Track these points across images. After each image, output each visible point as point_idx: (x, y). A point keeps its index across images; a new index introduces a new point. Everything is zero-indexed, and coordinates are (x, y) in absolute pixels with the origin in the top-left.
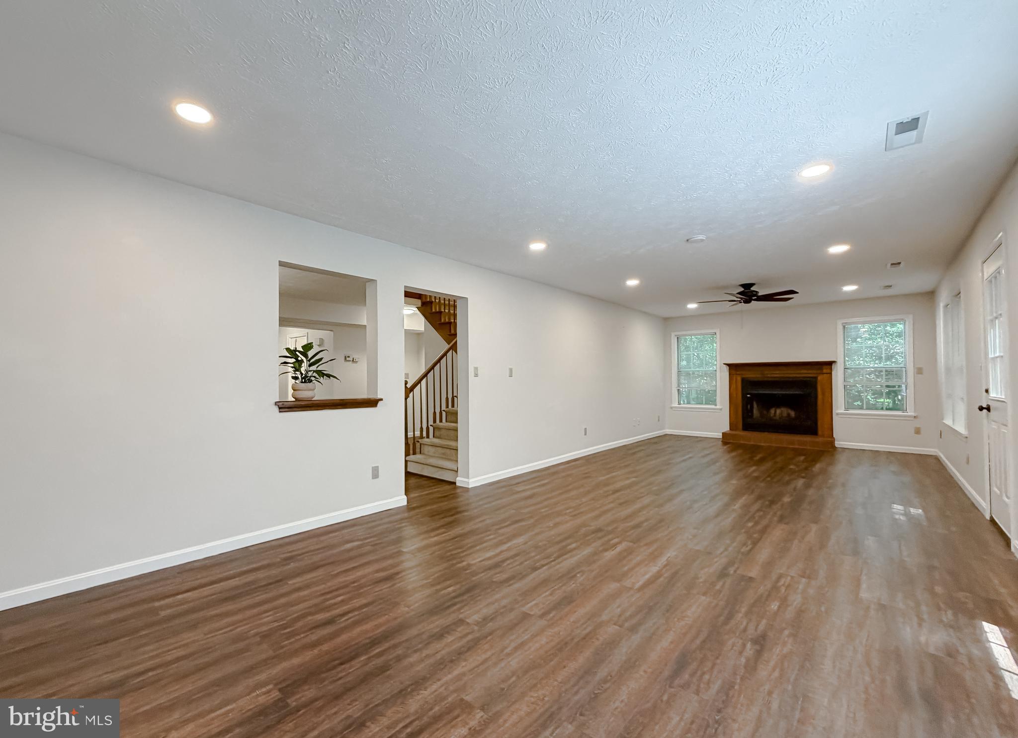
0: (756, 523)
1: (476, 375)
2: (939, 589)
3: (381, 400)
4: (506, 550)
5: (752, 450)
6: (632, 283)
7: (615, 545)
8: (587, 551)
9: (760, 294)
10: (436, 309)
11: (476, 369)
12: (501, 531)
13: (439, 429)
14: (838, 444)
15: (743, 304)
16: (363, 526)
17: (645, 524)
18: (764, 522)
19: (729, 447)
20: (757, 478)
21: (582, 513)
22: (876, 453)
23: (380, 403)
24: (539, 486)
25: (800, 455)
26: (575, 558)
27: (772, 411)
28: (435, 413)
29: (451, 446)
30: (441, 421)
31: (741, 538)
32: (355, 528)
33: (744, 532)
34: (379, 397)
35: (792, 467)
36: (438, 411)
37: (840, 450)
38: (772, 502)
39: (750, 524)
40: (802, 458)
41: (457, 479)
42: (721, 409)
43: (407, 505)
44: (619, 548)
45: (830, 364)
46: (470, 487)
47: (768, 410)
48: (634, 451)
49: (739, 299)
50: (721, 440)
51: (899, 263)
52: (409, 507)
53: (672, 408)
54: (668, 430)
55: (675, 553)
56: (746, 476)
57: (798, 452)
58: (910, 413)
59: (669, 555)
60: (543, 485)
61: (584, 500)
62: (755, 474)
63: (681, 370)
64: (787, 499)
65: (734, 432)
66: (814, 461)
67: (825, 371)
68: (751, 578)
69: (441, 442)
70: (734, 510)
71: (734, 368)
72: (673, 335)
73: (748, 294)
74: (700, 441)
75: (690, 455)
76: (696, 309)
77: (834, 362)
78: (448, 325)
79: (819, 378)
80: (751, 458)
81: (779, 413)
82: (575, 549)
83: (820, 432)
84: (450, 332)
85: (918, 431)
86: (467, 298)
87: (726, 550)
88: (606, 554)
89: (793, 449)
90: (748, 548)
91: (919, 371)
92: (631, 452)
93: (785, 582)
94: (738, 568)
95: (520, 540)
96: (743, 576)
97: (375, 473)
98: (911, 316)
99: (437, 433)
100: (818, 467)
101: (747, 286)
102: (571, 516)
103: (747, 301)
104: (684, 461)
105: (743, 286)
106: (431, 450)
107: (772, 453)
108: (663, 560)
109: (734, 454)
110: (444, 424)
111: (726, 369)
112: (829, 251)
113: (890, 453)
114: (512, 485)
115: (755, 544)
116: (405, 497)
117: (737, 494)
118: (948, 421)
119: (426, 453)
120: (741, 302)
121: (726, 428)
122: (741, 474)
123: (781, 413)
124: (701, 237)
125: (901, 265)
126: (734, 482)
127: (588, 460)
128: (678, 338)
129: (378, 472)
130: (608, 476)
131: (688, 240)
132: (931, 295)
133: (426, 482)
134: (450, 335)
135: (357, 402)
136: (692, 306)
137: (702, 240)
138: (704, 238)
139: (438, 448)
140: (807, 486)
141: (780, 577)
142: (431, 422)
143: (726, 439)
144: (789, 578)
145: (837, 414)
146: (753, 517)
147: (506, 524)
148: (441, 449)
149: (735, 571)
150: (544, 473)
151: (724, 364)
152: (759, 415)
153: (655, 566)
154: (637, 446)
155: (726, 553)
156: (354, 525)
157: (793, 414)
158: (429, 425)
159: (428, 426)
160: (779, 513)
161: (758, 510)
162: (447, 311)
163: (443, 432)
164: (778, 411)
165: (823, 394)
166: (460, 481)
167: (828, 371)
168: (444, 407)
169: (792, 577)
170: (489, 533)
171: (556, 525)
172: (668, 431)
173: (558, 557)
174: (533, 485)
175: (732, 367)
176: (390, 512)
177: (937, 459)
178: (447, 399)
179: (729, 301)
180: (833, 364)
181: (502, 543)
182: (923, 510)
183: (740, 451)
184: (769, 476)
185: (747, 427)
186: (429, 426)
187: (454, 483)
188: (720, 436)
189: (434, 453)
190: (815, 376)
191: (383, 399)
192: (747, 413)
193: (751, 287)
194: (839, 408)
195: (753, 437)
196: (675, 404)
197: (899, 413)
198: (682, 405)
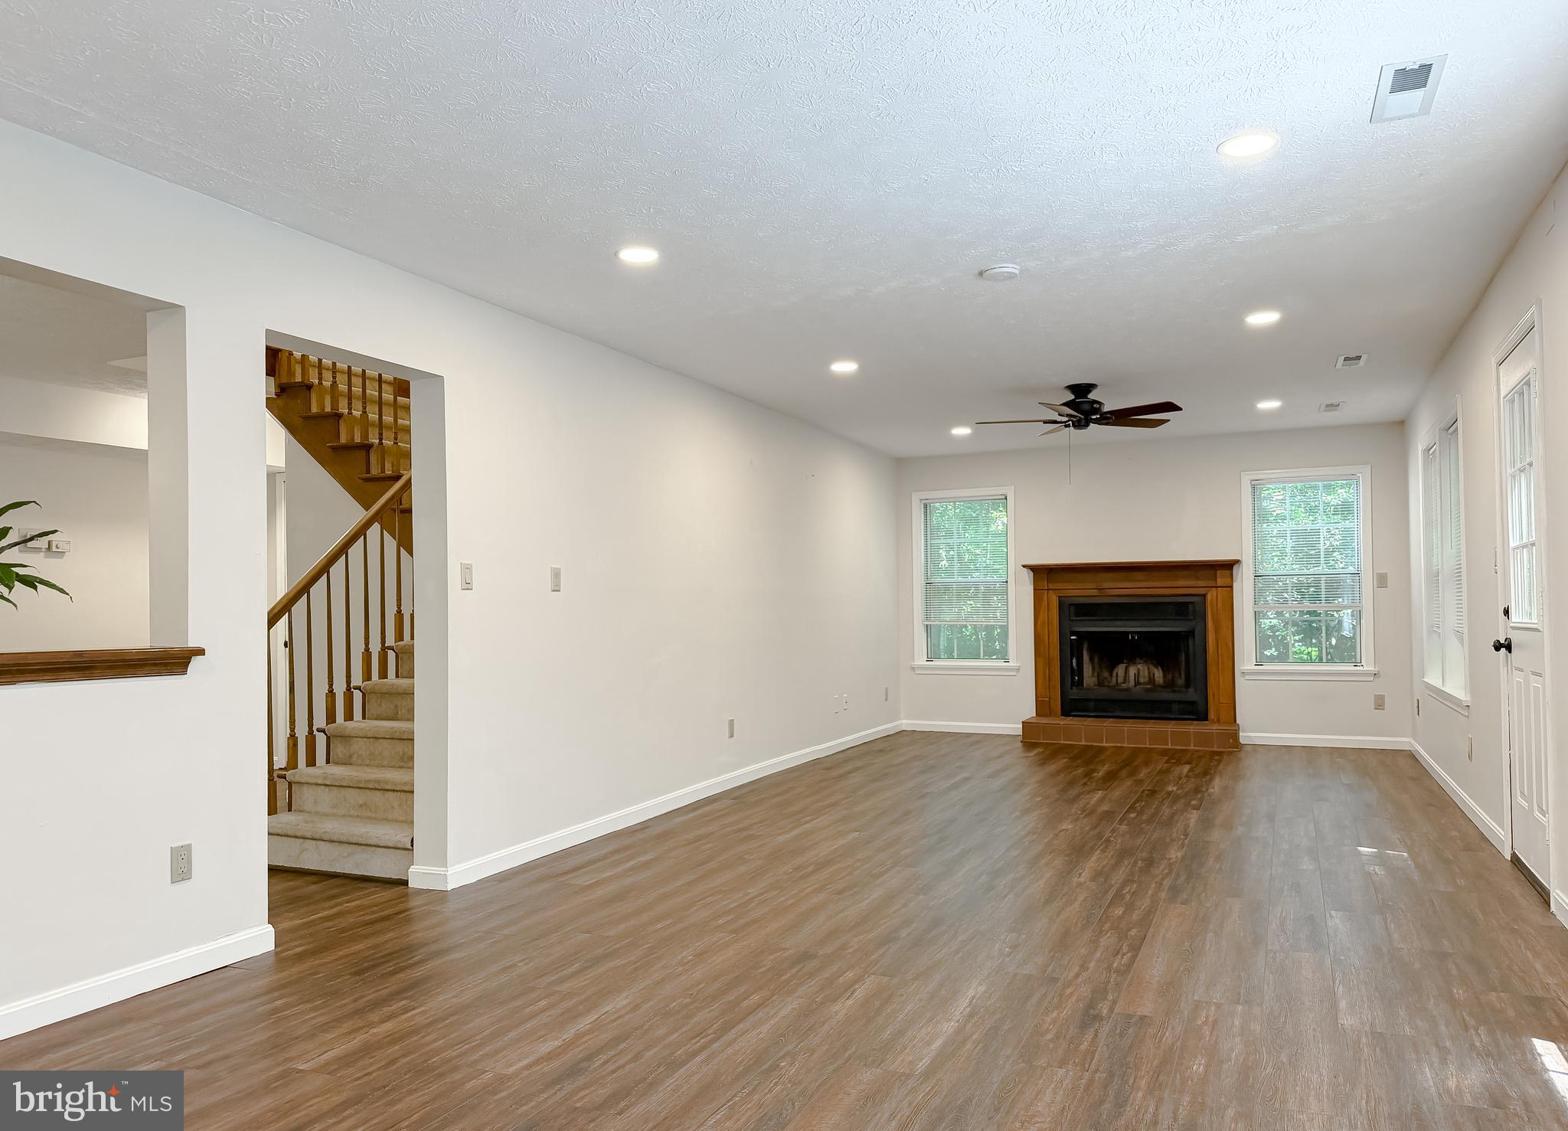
0: (1130, 907)
1: (467, 586)
2: (1459, 992)
3: (201, 652)
4: (590, 1031)
5: (1086, 757)
6: (844, 367)
7: (850, 986)
8: (790, 1006)
9: (1106, 409)
10: (322, 406)
11: (467, 569)
12: (565, 987)
13: (346, 738)
14: (1245, 737)
15: (1072, 428)
16: (156, 1020)
17: (904, 933)
18: (1145, 903)
19: (1038, 754)
20: (1108, 816)
21: (755, 921)
22: (1310, 751)
23: (196, 662)
24: (633, 869)
25: (1179, 762)
26: (765, 1028)
27: (1120, 670)
28: (331, 693)
29: (387, 783)
30: (349, 716)
31: (1108, 940)
32: (129, 1028)
33: (1111, 928)
34: (192, 643)
35: (1170, 788)
36: (340, 688)
37: (1249, 748)
38: (1150, 863)
39: (1119, 911)
40: (1186, 768)
41: (412, 869)
42: (1018, 670)
43: (276, 953)
44: (860, 992)
45: (1228, 566)
46: (451, 886)
47: (1111, 668)
48: (840, 771)
49: (1065, 419)
50: (1021, 738)
51: (1359, 358)
52: (282, 956)
53: (913, 669)
54: (904, 721)
55: (982, 988)
56: (1088, 813)
57: (1175, 757)
58: (1368, 666)
59: (971, 993)
60: (647, 865)
61: (753, 891)
62: (1105, 807)
63: (932, 581)
64: (1175, 854)
65: (1044, 720)
66: (1207, 774)
67: (1220, 582)
68: (1143, 1018)
69: (354, 774)
70: (1080, 885)
71: (1044, 575)
72: (916, 499)
73: (1082, 407)
74: (978, 742)
75: (965, 775)
76: (970, 439)
77: (1237, 562)
78: (363, 453)
79: (1209, 597)
80: (1088, 774)
81: (1135, 675)
82: (760, 1005)
83: (1212, 715)
84: (368, 471)
85: (1380, 703)
86: (439, 379)
87: (1083, 967)
88: (836, 1007)
89: (1165, 752)
90: (1125, 960)
91: (1382, 581)
92: (835, 773)
93: (1207, 1017)
94: (1114, 1002)
95: (620, 1002)
96: (1130, 1016)
97: (181, 865)
98: (1367, 467)
99: (339, 750)
100: (1217, 786)
101: (1081, 390)
102: (732, 932)
103: (1080, 424)
104: (956, 786)
105: (1073, 388)
106: (326, 797)
107: (1129, 762)
108: (962, 1006)
109: (1052, 767)
110: (358, 723)
111: (1027, 577)
112: (1247, 321)
113: (1336, 753)
114: (566, 873)
115: (1135, 949)
116: (270, 928)
117: (1078, 852)
118: (1433, 679)
119: (308, 806)
120: (1068, 426)
121: (1029, 711)
122: (1075, 809)
123: (1137, 676)
124: (1011, 268)
125: (1362, 362)
126: (1067, 825)
127: (741, 797)
128: (926, 506)
129: (190, 862)
130: (795, 832)
131: (981, 274)
132: (1400, 427)
133: (313, 888)
134: (366, 480)
135: (125, 661)
136: (961, 431)
137: (1011, 276)
138: (1017, 272)
139: (343, 791)
140: (1207, 824)
141: (1197, 1006)
142: (320, 721)
143: (1031, 735)
144: (1213, 1008)
145: (1245, 671)
146: (1119, 896)
147: (572, 969)
148: (355, 792)
149: (1111, 1010)
150: (641, 836)
151: (1024, 566)
152: (1094, 680)
153: (949, 1020)
154: (846, 761)
155: (1085, 975)
156: (124, 1021)
157: (1159, 675)
158: (314, 729)
159: (311, 732)
160: (1167, 883)
161: (1126, 882)
162: (357, 413)
163: (359, 747)
164: (1132, 671)
165: (1217, 630)
166: (420, 875)
167: (1227, 582)
168: (357, 679)
169: (1218, 1006)
170: (533, 995)
171: (700, 956)
172: (906, 723)
173: (726, 1029)
174: (619, 869)
175: (1040, 572)
176: (231, 972)
177: (1412, 757)
178: (367, 653)
179: (1045, 422)
180: (1235, 567)
181: (573, 1015)
182: (1409, 853)
183: (1063, 762)
184: (1132, 808)
185: (1070, 707)
186: (315, 732)
187: (405, 883)
188: (1017, 729)
189: (334, 806)
190: (1202, 591)
191: (204, 650)
192: (1071, 676)
193: (1090, 392)
194: (1246, 658)
195: (1085, 730)
196: (921, 660)
197: (1350, 668)
198: (936, 663)
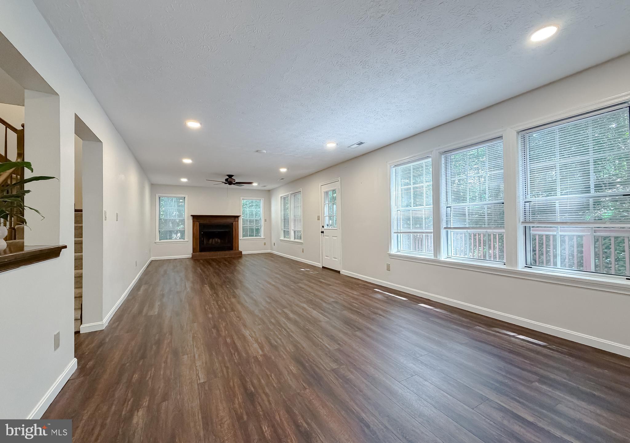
1: (106, 219)
5: (208, 262)
6: (187, 161)
9: (236, 181)
11: (105, 213)
14: (243, 253)
15: (227, 184)
19: (197, 262)
27: (211, 241)
34: (61, 244)
37: (244, 255)
42: (188, 242)
45: (238, 217)
50: (191, 259)
53: (155, 243)
58: (262, 237)
63: (161, 218)
65: (195, 254)
67: (236, 220)
71: (196, 218)
72: (157, 196)
73: (230, 180)
76: (186, 183)
77: (240, 216)
79: (234, 223)
83: (234, 249)
85: (265, 244)
89: (223, 258)
91: (265, 220)
98: (263, 199)
101: (230, 176)
105: (228, 175)
111: (191, 218)
112: (280, 170)
128: (159, 198)
132: (271, 192)
136: (184, 180)
143: (194, 258)
145: (240, 239)
151: (190, 216)
152: (207, 243)
157: (219, 241)
164: (214, 240)
165: (235, 231)
175: (194, 217)
183: (201, 263)
185: (202, 249)
188: (189, 256)
190: (232, 222)
191: (66, 246)
192: (201, 242)
193: (232, 177)
194: (241, 237)
195: (207, 255)
196: (158, 241)
197: (259, 237)
198: (162, 241)
